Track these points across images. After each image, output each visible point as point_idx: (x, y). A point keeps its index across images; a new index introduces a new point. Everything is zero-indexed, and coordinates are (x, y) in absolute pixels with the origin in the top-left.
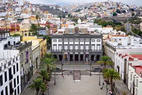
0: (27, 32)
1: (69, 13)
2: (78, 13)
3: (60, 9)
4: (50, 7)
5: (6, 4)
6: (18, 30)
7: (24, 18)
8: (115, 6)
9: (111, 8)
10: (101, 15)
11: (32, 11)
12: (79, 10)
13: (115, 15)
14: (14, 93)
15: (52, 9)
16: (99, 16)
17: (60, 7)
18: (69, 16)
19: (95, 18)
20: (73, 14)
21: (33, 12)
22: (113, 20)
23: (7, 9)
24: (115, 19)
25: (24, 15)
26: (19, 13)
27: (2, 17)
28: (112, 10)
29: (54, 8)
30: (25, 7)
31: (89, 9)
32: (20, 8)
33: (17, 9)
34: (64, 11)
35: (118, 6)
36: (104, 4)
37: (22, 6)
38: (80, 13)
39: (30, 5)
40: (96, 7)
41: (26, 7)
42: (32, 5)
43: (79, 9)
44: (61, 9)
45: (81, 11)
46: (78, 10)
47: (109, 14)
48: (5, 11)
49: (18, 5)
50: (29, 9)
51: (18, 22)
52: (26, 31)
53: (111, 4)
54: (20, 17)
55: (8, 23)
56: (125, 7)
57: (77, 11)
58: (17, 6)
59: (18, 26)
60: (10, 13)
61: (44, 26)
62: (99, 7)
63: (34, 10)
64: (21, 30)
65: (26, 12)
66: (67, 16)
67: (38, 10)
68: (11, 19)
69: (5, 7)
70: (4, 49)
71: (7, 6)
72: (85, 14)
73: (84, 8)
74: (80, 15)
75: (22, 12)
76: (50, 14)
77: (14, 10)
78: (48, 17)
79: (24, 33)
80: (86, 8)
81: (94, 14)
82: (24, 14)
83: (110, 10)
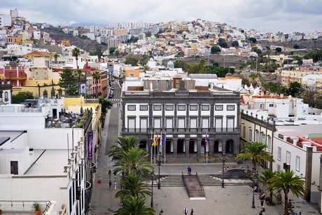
0: (47, 88)
1: (111, 45)
2: (132, 46)
3: (88, 35)
4: (66, 31)
6: (23, 83)
7: (17, 54)
8: (216, 32)
9: (207, 36)
10: (186, 50)
12: (134, 40)
13: (215, 50)
15: (71, 34)
16: (181, 54)
17: (88, 31)
18: (112, 51)
19: (173, 57)
20: (122, 48)
21: (35, 41)
22: (212, 61)
24: (217, 60)
25: (14, 48)
26: (3, 44)
28: (208, 40)
29: (76, 33)
30: (15, 30)
31: (157, 36)
32: (4, 31)
34: (99, 40)
35: (222, 31)
36: (190, 27)
37: (10, 28)
38: (138, 46)
39: (28, 26)
40: (172, 33)
41: (17, 28)
42: (32, 25)
43: (132, 37)
44: (91, 36)
45: (139, 42)
46: (130, 38)
47: (202, 49)
50: (26, 35)
52: (45, 85)
53: (207, 28)
54: (6, 53)
56: (237, 33)
57: (128, 42)
59: (22, 74)
62: (180, 32)
63: (37, 36)
65: (18, 40)
66: (107, 52)
67: (46, 36)
72: (150, 47)
73: (144, 35)
74: (137, 50)
75: (9, 41)
78: (71, 53)
79: (42, 90)
80: (148, 35)
81: (170, 49)
82: (16, 46)
83: (204, 41)
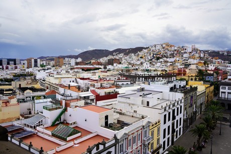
4: (221, 53)
5: (175, 50)
6: (184, 74)
7: (191, 63)
11: (200, 57)
14: (175, 133)
15: (223, 54)
23: (176, 55)
25: (191, 61)
26: (187, 59)
27: (171, 62)
29: (226, 54)
32: (188, 54)
33: (185, 55)
37: (191, 52)
39: (198, 52)
41: (194, 53)
42: (200, 51)
48: (174, 57)
49: (186, 51)
50: (197, 55)
51: (185, 67)
52: (192, 76)
54: (187, 63)
55: (175, 68)
58: (185, 53)
59: (185, 71)
60: (178, 59)
61: (212, 72)
63: (202, 55)
64: (187, 75)
65: (193, 57)
67: (207, 55)
68: (179, 64)
69: (174, 53)
70: (170, 91)
71: (175, 52)
76: (219, 60)
77: (182, 56)
78: (217, 63)
79: (190, 78)
